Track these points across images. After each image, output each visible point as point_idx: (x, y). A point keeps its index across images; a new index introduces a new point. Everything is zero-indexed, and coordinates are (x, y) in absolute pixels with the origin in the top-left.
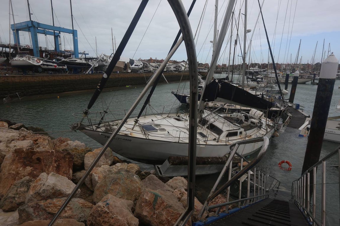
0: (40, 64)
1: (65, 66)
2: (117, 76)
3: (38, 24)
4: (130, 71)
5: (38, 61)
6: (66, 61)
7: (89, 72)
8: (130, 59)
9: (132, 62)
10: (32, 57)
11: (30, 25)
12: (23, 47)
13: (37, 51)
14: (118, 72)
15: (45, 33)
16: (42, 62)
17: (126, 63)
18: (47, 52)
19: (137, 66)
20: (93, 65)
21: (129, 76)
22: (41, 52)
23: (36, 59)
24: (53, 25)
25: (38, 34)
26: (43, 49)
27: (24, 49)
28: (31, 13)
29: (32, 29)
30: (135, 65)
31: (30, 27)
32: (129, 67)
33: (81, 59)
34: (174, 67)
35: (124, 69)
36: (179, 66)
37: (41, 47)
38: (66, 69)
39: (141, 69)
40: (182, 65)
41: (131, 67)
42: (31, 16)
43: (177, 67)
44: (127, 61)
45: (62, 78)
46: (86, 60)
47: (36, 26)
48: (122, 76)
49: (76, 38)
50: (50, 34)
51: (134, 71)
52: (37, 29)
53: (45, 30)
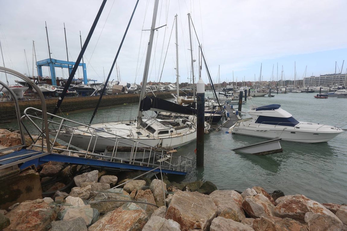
0: (54, 90)
1: (74, 91)
2: (116, 97)
3: (55, 60)
4: (127, 92)
5: (53, 88)
6: (76, 87)
7: (93, 95)
8: (128, 84)
9: (129, 85)
10: (48, 85)
11: (49, 62)
12: (44, 78)
13: (55, 81)
14: (117, 94)
15: (62, 67)
16: (56, 89)
17: (124, 86)
18: (63, 81)
19: (133, 88)
20: (96, 89)
21: (126, 97)
22: (58, 81)
23: (51, 87)
24: (67, 61)
25: (55, 67)
26: (60, 79)
27: (45, 80)
28: (50, 53)
29: (51, 64)
30: (131, 88)
31: (49, 63)
32: (126, 90)
33: (88, 85)
34: (164, 88)
35: (122, 91)
36: (168, 87)
37: (58, 78)
38: (75, 93)
39: (136, 90)
40: (171, 86)
41: (127, 89)
42: (51, 54)
43: (166, 87)
44: (125, 85)
45: (71, 100)
46: (91, 86)
47: (54, 62)
48: (120, 96)
49: (85, 69)
50: (65, 67)
51: (130, 92)
52: (55, 64)
53: (61, 65)
